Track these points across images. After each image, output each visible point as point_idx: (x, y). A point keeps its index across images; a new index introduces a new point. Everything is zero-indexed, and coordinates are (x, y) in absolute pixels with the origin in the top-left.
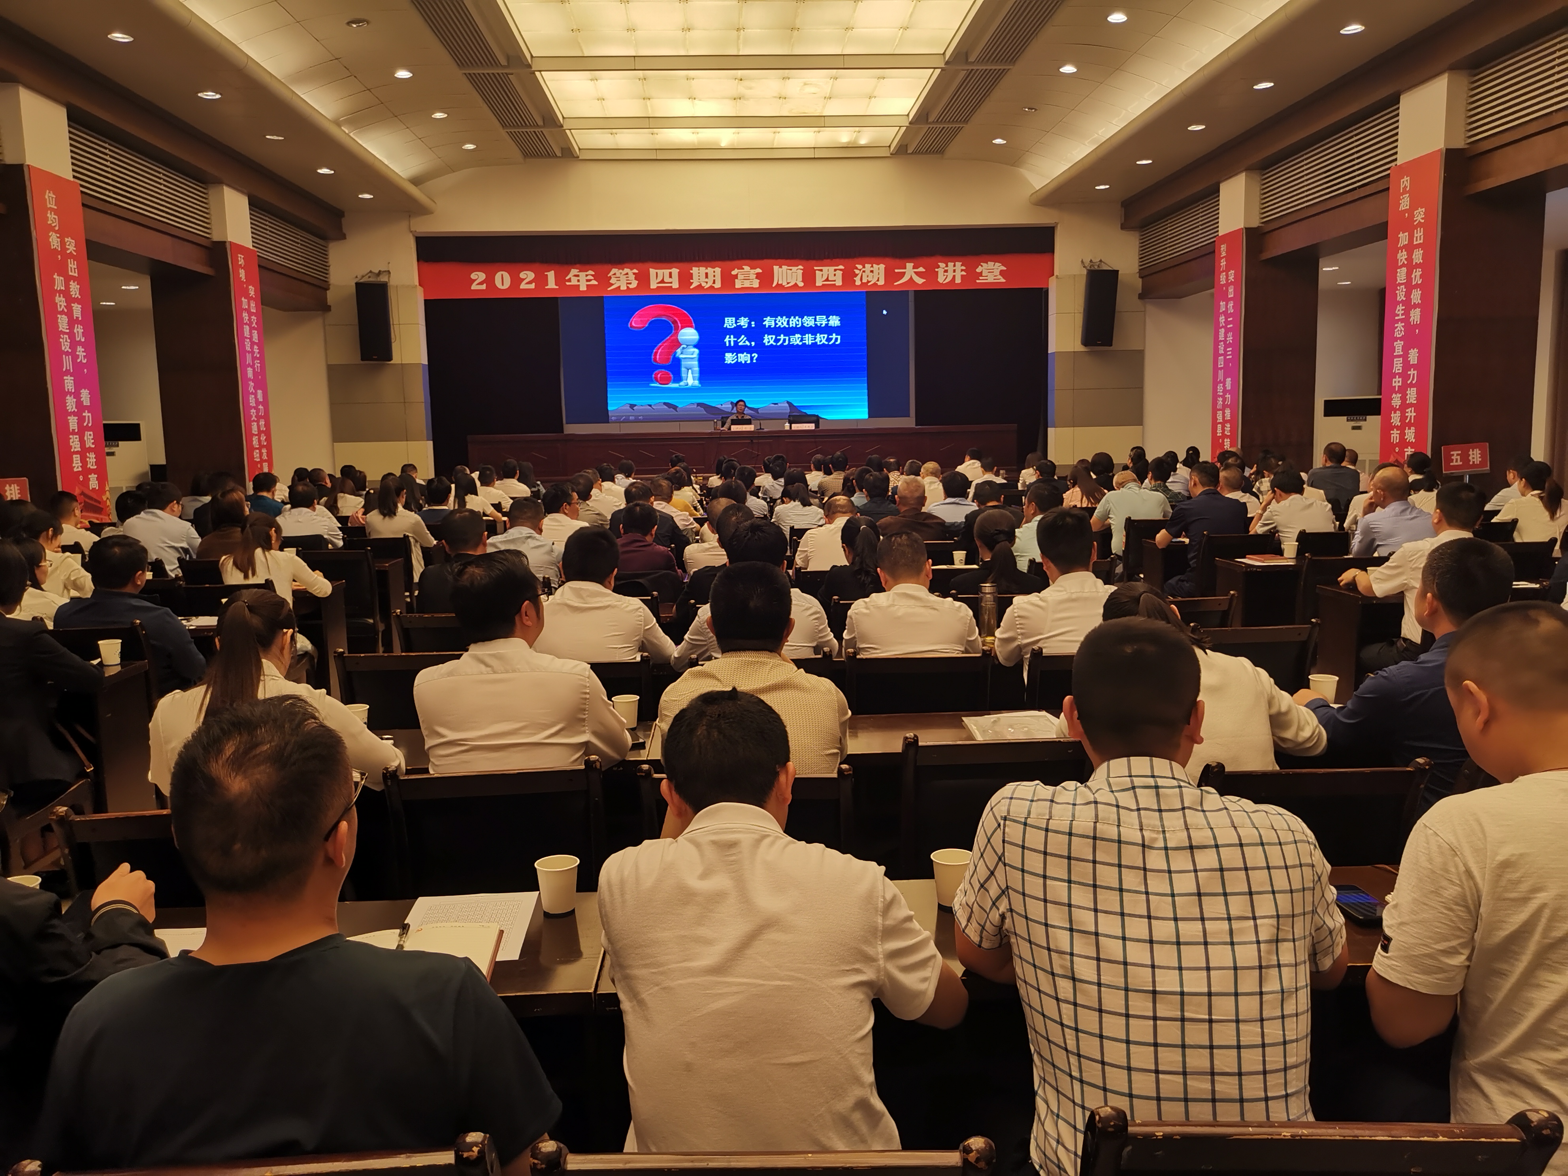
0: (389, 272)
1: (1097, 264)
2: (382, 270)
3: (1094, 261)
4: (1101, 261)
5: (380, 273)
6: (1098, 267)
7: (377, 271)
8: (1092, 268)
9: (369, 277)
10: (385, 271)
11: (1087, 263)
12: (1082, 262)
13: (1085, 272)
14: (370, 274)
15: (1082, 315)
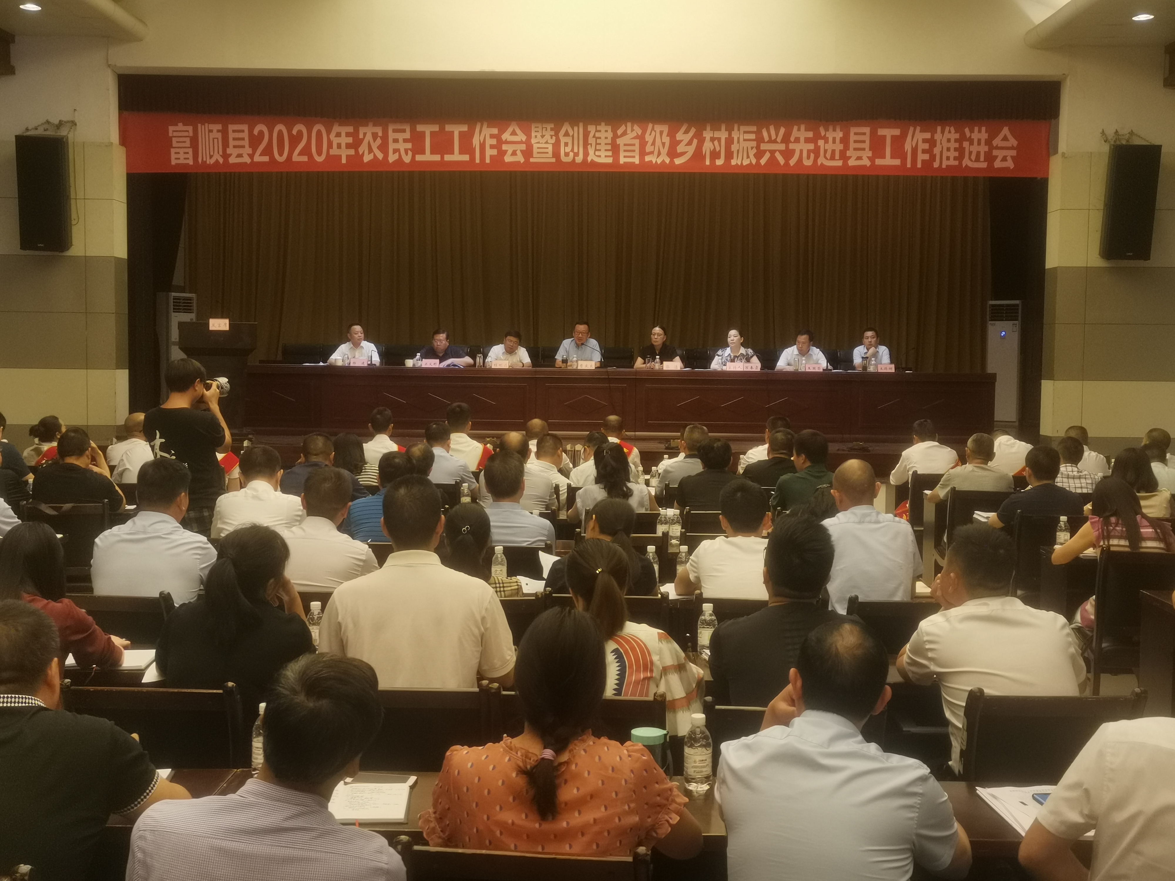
0: (74, 124)
1: (1127, 137)
2: (64, 119)
3: (1121, 132)
4: (1132, 133)
5: (61, 124)
6: (1128, 141)
7: (56, 122)
8: (1118, 143)
9: (45, 130)
10: (68, 122)
11: (1110, 133)
12: (1103, 133)
13: (1106, 149)
14: (46, 126)
15: (1101, 214)
